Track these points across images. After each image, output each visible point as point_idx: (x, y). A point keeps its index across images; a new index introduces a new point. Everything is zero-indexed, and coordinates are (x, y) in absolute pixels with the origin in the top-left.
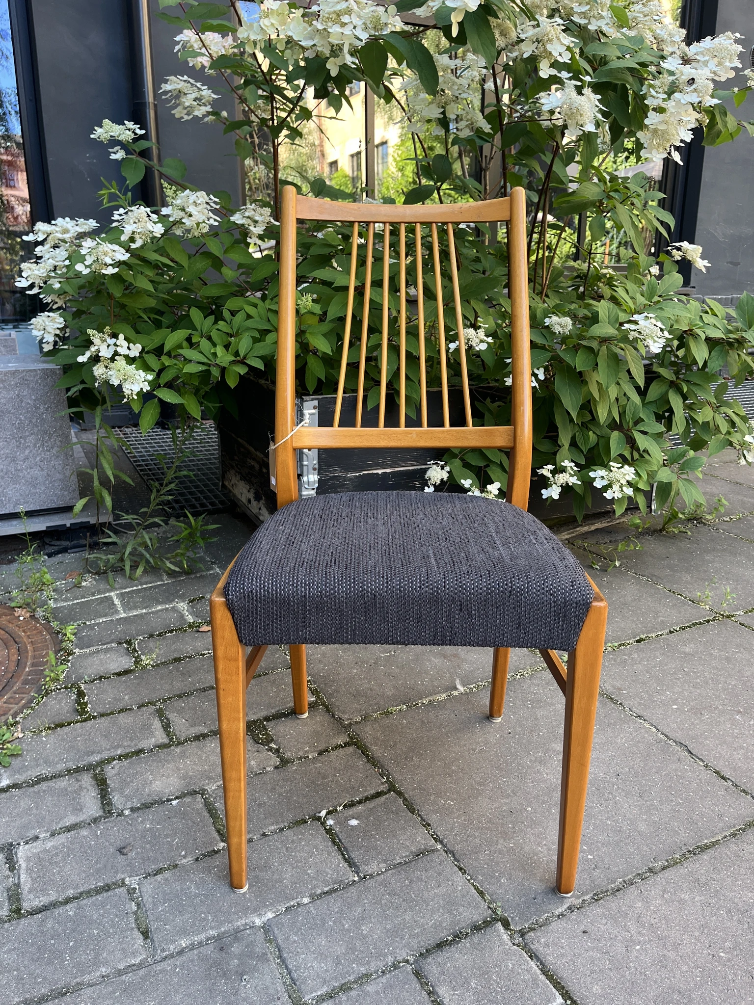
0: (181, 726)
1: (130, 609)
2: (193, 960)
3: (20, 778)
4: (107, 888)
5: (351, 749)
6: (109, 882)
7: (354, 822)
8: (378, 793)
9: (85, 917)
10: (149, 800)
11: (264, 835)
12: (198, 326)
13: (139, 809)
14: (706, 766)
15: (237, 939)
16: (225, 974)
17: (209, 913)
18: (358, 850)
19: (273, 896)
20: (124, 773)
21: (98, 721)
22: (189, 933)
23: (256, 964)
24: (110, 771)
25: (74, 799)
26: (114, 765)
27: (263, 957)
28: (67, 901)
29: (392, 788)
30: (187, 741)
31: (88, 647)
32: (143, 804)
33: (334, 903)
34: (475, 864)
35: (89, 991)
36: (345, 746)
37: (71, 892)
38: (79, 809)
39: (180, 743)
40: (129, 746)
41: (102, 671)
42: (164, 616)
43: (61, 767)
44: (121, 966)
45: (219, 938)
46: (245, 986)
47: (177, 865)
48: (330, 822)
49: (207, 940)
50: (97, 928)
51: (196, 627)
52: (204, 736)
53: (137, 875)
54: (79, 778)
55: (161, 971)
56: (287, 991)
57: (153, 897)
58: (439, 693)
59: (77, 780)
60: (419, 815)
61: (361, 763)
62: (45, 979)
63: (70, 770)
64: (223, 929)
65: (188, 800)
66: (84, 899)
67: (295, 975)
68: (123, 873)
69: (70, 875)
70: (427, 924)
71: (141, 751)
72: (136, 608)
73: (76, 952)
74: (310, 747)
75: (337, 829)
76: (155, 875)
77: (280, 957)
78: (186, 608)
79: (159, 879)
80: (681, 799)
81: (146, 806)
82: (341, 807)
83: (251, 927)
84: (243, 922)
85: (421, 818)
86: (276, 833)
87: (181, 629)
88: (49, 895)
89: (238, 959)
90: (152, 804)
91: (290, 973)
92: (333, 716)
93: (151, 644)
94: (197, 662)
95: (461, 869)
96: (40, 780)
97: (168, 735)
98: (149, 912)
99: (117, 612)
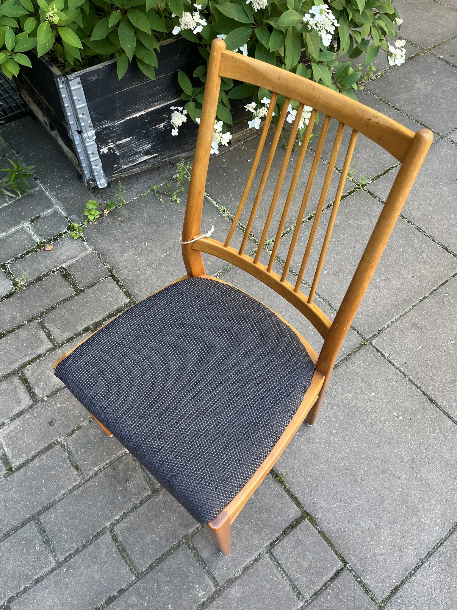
0: (57, 333)
4: (50, 447)
6: (50, 443)
9: (45, 465)
10: (55, 389)
13: (51, 396)
15: (120, 464)
16: (119, 481)
17: (103, 451)
20: (35, 373)
21: (8, 337)
22: (97, 463)
23: (132, 474)
24: (28, 372)
25: (14, 395)
26: (28, 368)
27: (134, 470)
28: (33, 458)
30: (63, 344)
32: (52, 392)
35: (59, 504)
37: (33, 453)
38: (19, 402)
39: (60, 346)
40: (32, 354)
42: (18, 238)
44: (70, 488)
45: (111, 463)
47: (81, 426)
50: (53, 470)
51: (42, 247)
52: (72, 338)
53: (63, 436)
55: (90, 486)
56: (148, 484)
57: (75, 447)
59: (11, 382)
62: (37, 502)
63: (5, 376)
64: (112, 458)
68: (56, 436)
69: (29, 443)
71: (39, 356)
73: (47, 485)
76: (72, 434)
77: (141, 468)
78: (31, 227)
79: (74, 436)
83: (125, 456)
84: (121, 453)
87: (33, 250)
89: (123, 473)
90: (57, 391)
91: (147, 475)
93: (19, 266)
94: (52, 279)
97: (51, 342)
98: (75, 456)
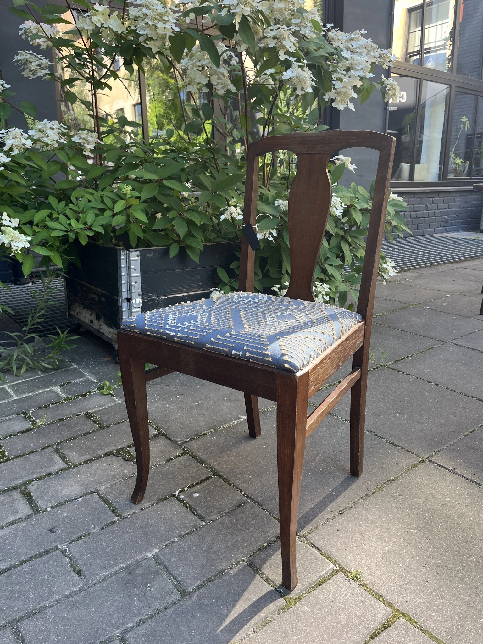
0: (73, 457)
1: (20, 394)
2: (113, 582)
4: (47, 552)
5: (186, 456)
6: (47, 549)
7: (196, 495)
8: (207, 478)
9: (37, 570)
10: (62, 500)
11: (142, 509)
12: (55, 208)
13: (56, 506)
14: (386, 441)
15: (138, 566)
16: (135, 586)
17: (117, 555)
18: (202, 509)
19: (156, 540)
20: (41, 487)
21: (15, 460)
22: (108, 568)
23: (154, 577)
24: (32, 488)
25: (11, 506)
26: (33, 484)
27: (157, 573)
28: (22, 563)
29: (215, 474)
30: (80, 465)
32: (59, 503)
33: (194, 538)
34: (272, 506)
35: (50, 610)
36: (182, 455)
37: (23, 558)
38: (16, 511)
39: (75, 467)
40: (41, 472)
41: (10, 431)
42: (46, 395)
44: (67, 593)
45: (127, 567)
46: (150, 590)
47: (90, 533)
48: (182, 497)
49: (120, 570)
50: (47, 575)
51: (69, 400)
52: (91, 460)
53: (65, 543)
54: (11, 494)
55: (95, 591)
56: (176, 588)
57: (79, 553)
58: (232, 420)
59: (10, 496)
60: (235, 486)
61: (194, 463)
62: (19, 608)
63: (4, 491)
64: (128, 563)
65: (88, 497)
66: (33, 560)
67: (179, 579)
68: (55, 542)
69: (20, 549)
70: (251, 539)
71: (49, 474)
72: (24, 392)
73: (36, 590)
74: (160, 459)
75: (187, 500)
76: (77, 540)
77: (167, 571)
78: (59, 390)
79: (80, 542)
80: (376, 458)
81: (61, 504)
82: (187, 488)
83: (145, 559)
84: (140, 557)
85: (236, 487)
86: (149, 507)
87: (59, 402)
88: (9, 561)
89: (142, 577)
90: (65, 502)
91: (175, 578)
92: (171, 440)
93: (41, 412)
94: (75, 420)
95: (264, 510)
97: (66, 463)
98: (78, 561)
99: (11, 396)
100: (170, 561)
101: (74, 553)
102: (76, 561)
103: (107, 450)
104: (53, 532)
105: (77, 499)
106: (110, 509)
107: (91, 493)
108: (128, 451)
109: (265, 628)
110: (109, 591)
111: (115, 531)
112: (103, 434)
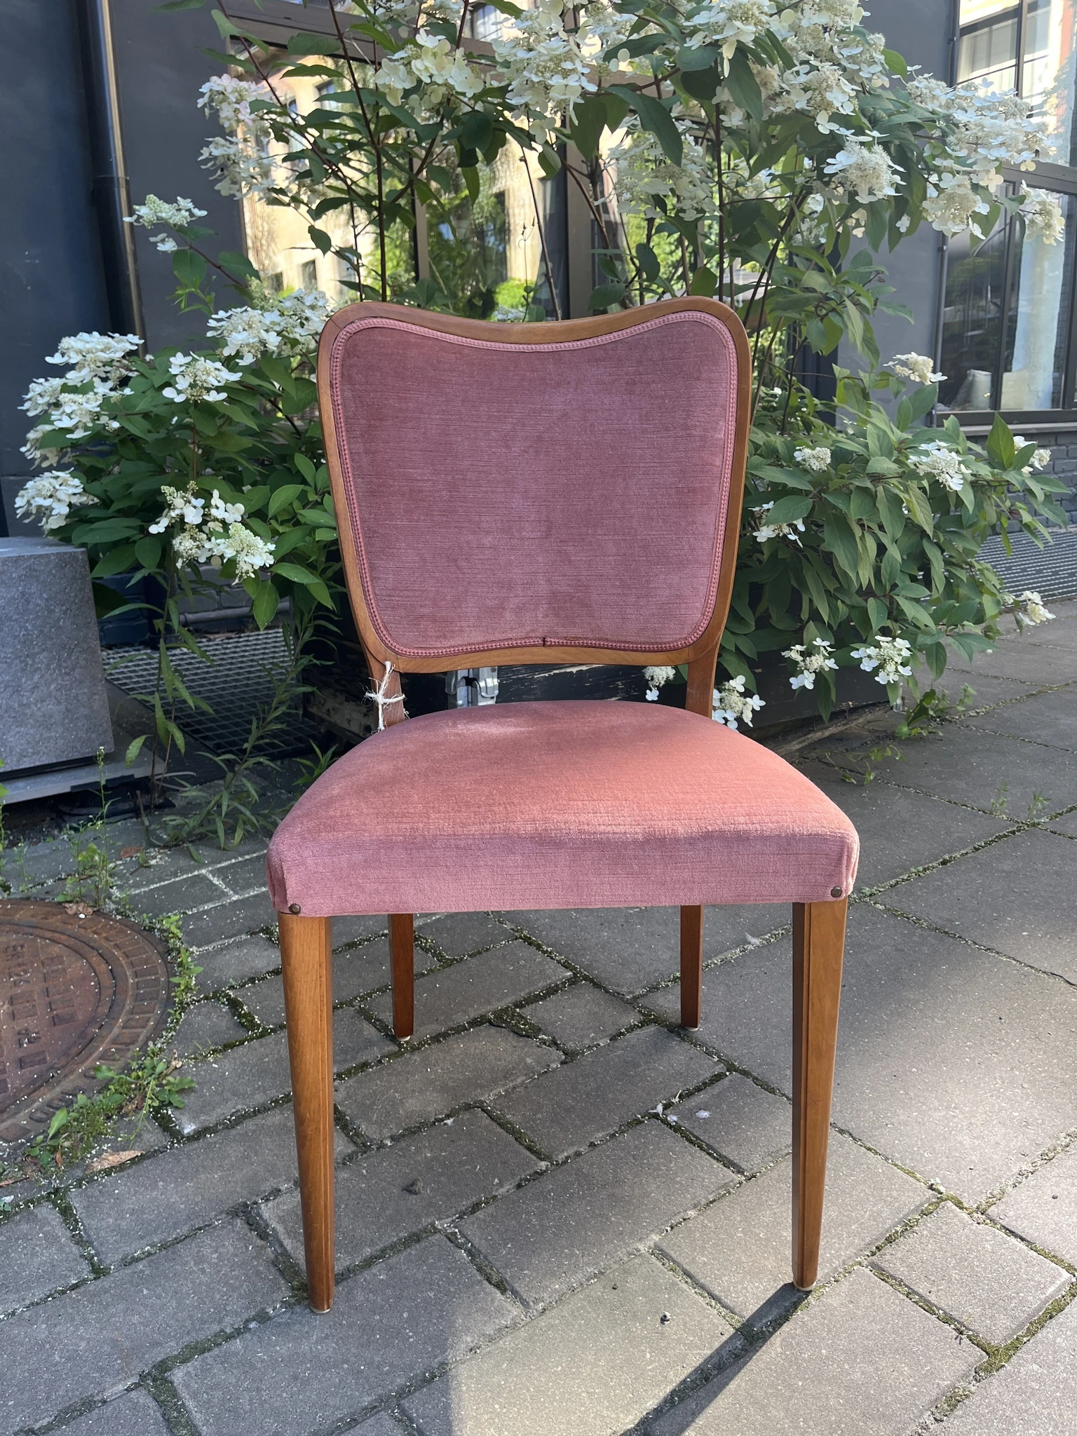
1: (243, 889)
2: (583, 1306)
3: (210, 1119)
5: (652, 1029)
6: (415, 1230)
7: (704, 1114)
8: (716, 1075)
9: (406, 1278)
11: (592, 1145)
13: (403, 1136)
15: (628, 1272)
16: (636, 1315)
17: (574, 1246)
18: (727, 1146)
19: (646, 1214)
20: (357, 1095)
21: (281, 1034)
23: (670, 1297)
24: (336, 1096)
27: (674, 1287)
28: (368, 1263)
29: (731, 1068)
30: (423, 1045)
31: (208, 943)
32: (404, 1130)
33: (731, 1211)
34: (885, 1140)
36: (643, 1026)
37: (368, 1251)
41: (247, 970)
43: (260, 1098)
44: (489, 1329)
45: (602, 1275)
46: (671, 1326)
47: (496, 1196)
48: (673, 1118)
49: (589, 1279)
50: (431, 1289)
52: (445, 1035)
53: (448, 1217)
55: (549, 1326)
56: (727, 1321)
57: (486, 1239)
58: (729, 949)
60: (784, 1095)
61: (675, 1042)
62: (392, 1365)
63: (278, 1100)
64: (602, 1264)
65: (466, 1116)
67: (726, 1301)
68: (427, 1216)
69: (353, 1230)
70: (862, 1217)
71: (365, 1065)
72: (249, 886)
73: (418, 1324)
74: (596, 1033)
75: (687, 1125)
76: (473, 1212)
77: (694, 1284)
79: (481, 1216)
81: (411, 1133)
82: (677, 1099)
83: (638, 1255)
84: (624, 1250)
85: (787, 1098)
86: (607, 1141)
89: (642, 1295)
90: (419, 1127)
91: (719, 1301)
92: (607, 992)
94: (381, 945)
95: (869, 1149)
96: (241, 1118)
97: (393, 1041)
98: (489, 1257)
99: (224, 894)
100: (693, 1261)
101: (476, 1242)
102: (485, 1257)
103: (473, 1014)
104: (415, 1193)
105: (442, 1120)
106: (520, 1143)
107: (468, 1107)
108: (519, 1015)
109: (958, 1412)
110: (580, 1325)
111: (549, 1192)
112: (452, 977)
